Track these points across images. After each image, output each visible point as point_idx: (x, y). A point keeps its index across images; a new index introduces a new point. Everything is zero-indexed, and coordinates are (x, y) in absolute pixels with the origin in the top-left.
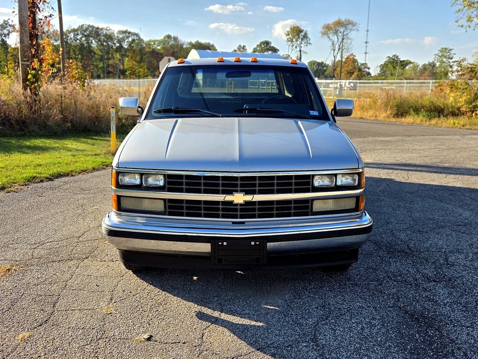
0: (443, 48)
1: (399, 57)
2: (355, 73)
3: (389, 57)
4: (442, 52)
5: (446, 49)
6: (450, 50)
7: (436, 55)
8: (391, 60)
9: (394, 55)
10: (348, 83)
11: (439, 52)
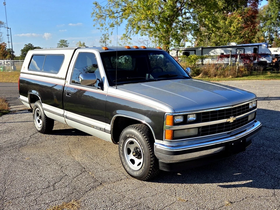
0: (61, 40)
1: (33, 45)
2: (8, 55)
3: (26, 45)
4: (62, 42)
5: (63, 40)
6: (66, 41)
7: (58, 44)
8: (28, 47)
9: (29, 44)
10: (6, 62)
11: (60, 42)
